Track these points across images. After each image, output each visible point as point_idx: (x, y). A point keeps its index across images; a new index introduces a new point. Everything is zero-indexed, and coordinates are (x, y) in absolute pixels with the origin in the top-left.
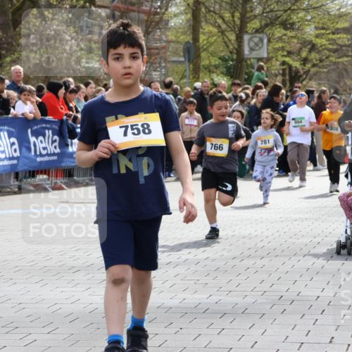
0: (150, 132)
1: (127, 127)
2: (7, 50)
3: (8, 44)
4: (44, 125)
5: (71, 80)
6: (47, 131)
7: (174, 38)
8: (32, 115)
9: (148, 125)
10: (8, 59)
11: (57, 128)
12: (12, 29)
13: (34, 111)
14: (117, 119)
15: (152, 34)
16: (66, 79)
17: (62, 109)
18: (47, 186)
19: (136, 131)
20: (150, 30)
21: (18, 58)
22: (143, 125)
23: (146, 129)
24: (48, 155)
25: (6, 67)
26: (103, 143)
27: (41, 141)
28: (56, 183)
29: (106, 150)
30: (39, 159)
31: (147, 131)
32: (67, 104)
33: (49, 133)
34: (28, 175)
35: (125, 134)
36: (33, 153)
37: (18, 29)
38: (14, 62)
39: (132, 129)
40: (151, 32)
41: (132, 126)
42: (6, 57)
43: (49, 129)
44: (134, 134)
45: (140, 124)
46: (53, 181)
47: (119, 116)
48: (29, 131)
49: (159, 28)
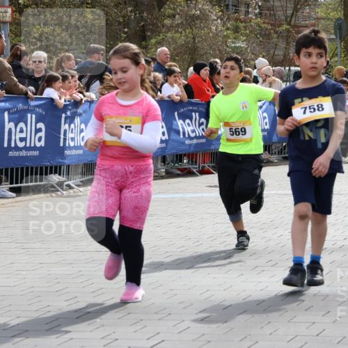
0: (323, 109)
1: (306, 108)
2: (152, 32)
3: (153, 25)
4: (191, 108)
5: (218, 60)
6: (193, 114)
7: (323, 15)
8: (179, 98)
9: (322, 105)
10: (153, 41)
11: (204, 110)
12: (157, 10)
13: (181, 93)
14: (302, 101)
15: (301, 11)
16: (212, 60)
17: (208, 91)
18: (195, 170)
19: (312, 110)
20: (299, 7)
21: (163, 39)
22: (318, 106)
23: (320, 108)
24: (196, 137)
25: (151, 49)
26: (289, 119)
27: (188, 124)
28: (203, 167)
29: (290, 124)
30: (187, 142)
31: (320, 109)
32: (214, 86)
33: (195, 116)
34: (175, 159)
35: (304, 113)
36: (182, 136)
37: (162, 10)
38: (160, 44)
39: (310, 108)
40: (300, 9)
41: (310, 107)
42: (152, 38)
43: (195, 112)
44: (311, 112)
45: (316, 105)
46: (201, 165)
47: (304, 99)
48: (176, 113)
49: (309, 5)
